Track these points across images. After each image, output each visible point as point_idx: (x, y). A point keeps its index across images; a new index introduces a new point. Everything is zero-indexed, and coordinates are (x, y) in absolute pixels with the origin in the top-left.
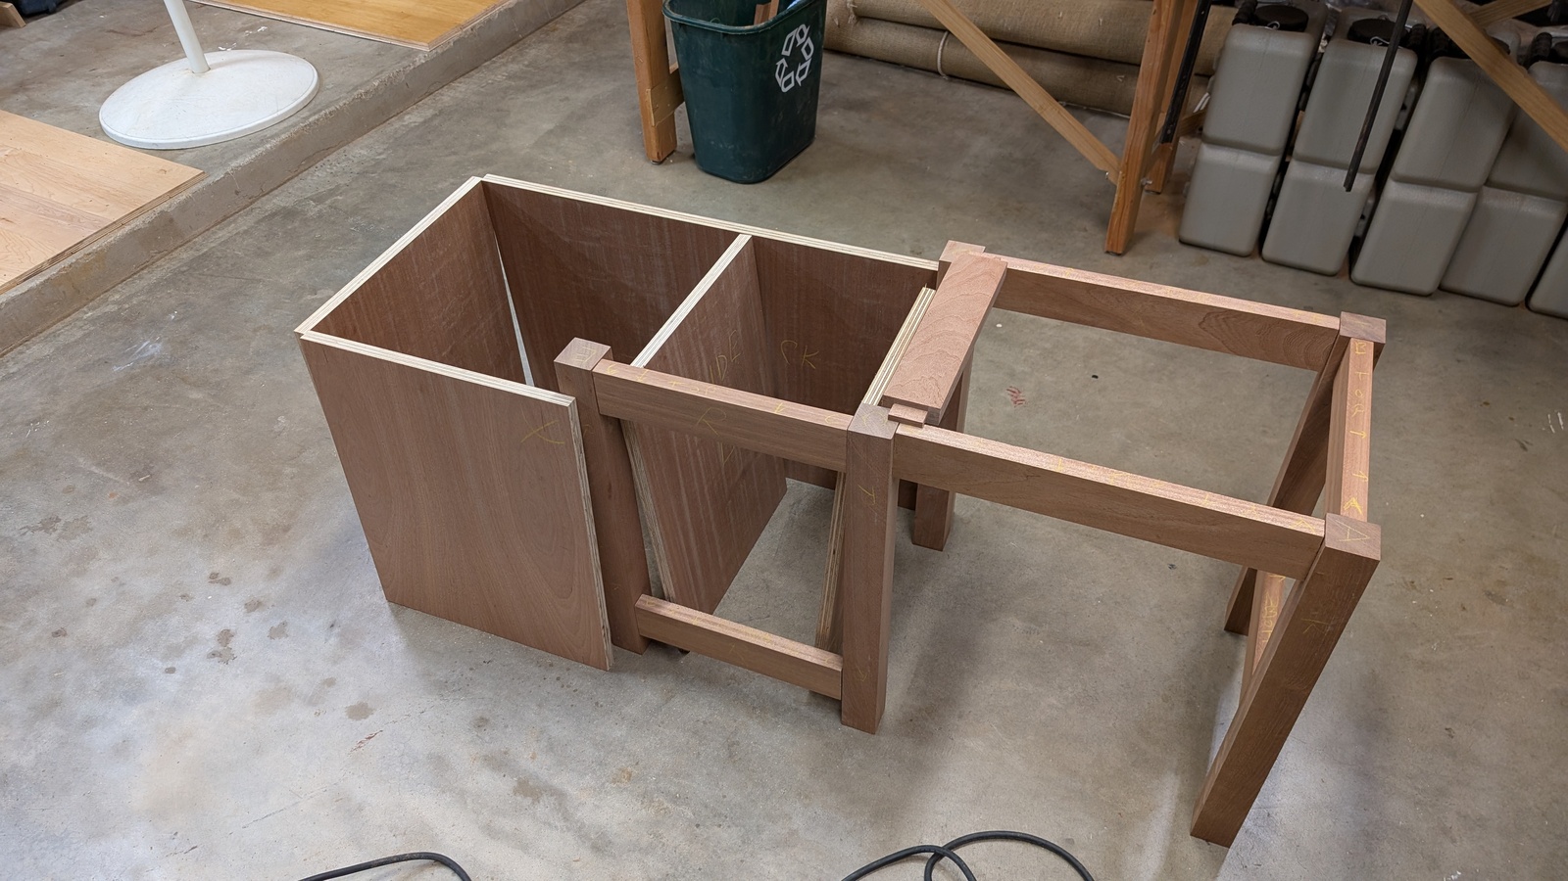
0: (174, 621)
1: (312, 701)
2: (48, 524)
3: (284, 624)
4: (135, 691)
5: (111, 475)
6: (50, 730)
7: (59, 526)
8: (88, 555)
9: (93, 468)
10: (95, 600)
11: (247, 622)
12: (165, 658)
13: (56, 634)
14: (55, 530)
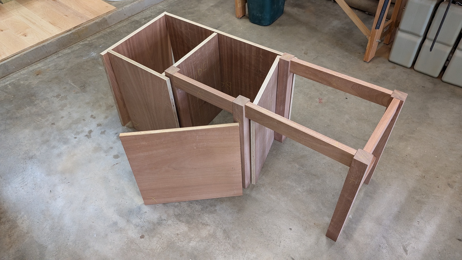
0: (80, 125)
1: (106, 152)
2: (58, 96)
3: (105, 131)
4: (66, 142)
5: (75, 86)
6: (45, 147)
7: (60, 97)
8: (65, 105)
9: (72, 84)
10: (63, 117)
11: (96, 129)
12: (75, 134)
13: (52, 124)
14: (59, 98)
